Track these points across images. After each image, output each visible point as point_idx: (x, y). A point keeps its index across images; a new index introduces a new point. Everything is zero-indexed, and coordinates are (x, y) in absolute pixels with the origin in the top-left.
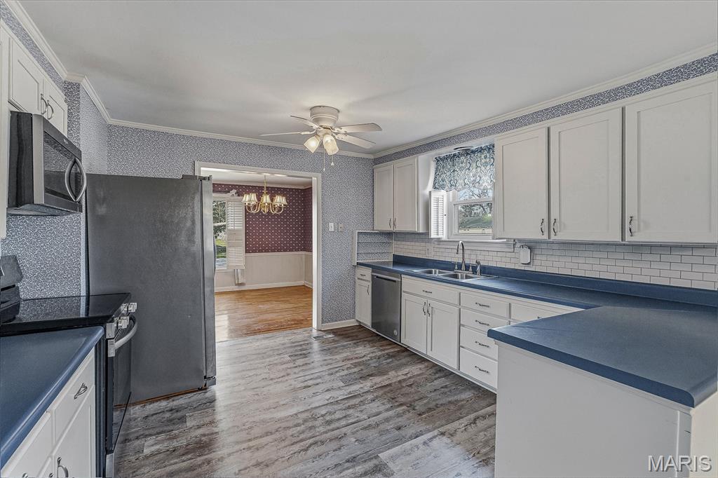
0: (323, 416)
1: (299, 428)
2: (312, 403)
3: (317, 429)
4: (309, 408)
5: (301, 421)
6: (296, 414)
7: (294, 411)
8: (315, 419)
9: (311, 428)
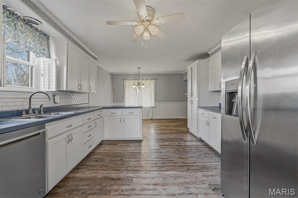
0: (156, 167)
1: (168, 165)
2: (157, 174)
3: (161, 162)
4: (160, 172)
5: (166, 167)
6: (167, 171)
7: (168, 173)
8: (160, 166)
9: (164, 164)
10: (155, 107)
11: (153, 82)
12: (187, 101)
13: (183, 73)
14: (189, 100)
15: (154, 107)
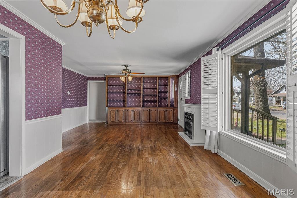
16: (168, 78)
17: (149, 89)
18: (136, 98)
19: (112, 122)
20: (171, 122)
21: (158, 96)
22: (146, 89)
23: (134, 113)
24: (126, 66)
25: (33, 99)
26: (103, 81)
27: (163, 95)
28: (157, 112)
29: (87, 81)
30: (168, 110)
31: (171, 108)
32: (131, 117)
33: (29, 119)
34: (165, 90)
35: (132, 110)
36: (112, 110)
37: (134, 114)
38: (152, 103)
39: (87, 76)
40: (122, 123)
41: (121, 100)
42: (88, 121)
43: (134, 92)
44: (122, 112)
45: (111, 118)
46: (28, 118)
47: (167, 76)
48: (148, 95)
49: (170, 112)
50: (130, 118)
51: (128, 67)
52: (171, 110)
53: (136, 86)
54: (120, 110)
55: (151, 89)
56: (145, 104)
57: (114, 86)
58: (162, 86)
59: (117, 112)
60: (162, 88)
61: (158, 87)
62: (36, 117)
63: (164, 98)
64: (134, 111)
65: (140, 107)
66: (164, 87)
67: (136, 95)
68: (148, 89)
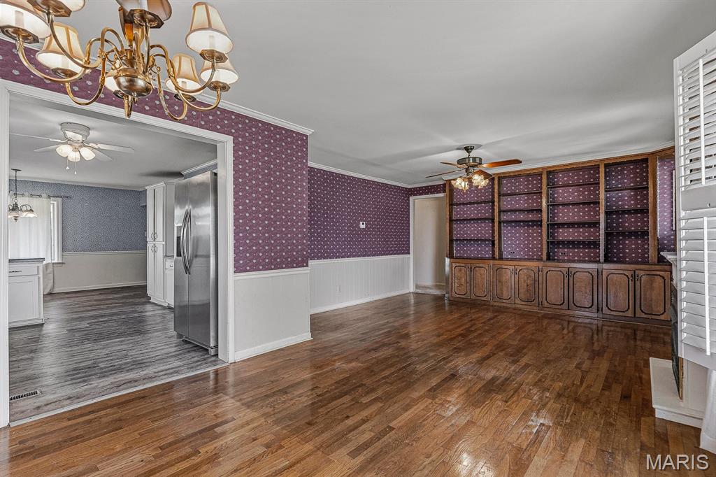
10: (63, 263)
11: (55, 203)
12: (145, 248)
13: (141, 190)
14: (149, 246)
15: (60, 263)
16: (646, 161)
17: (574, 204)
18: (528, 233)
19: (458, 296)
20: (662, 317)
21: (602, 225)
22: (563, 205)
23: (517, 276)
24: (468, 149)
25: (249, 238)
26: (441, 195)
27: (630, 223)
28: (595, 278)
29: (409, 198)
30: (642, 273)
31: (658, 267)
32: (508, 287)
33: (241, 271)
34: (636, 204)
35: (511, 268)
36: (458, 264)
37: (517, 280)
38: (585, 248)
39: (409, 187)
40: (483, 302)
41: (485, 240)
42: (412, 289)
43: (522, 217)
44: (482, 272)
45: (456, 285)
46: (238, 269)
47: (642, 155)
48: (571, 225)
49: (652, 282)
50: (505, 288)
51: (473, 151)
52: (662, 273)
53: (528, 199)
54: (478, 265)
55: (580, 204)
56: (558, 252)
57: (467, 204)
58: (626, 192)
59: (471, 271)
60: (625, 199)
61: (602, 196)
62: (255, 268)
63: (631, 234)
64: (516, 270)
65: (540, 259)
66: (636, 195)
67: (528, 226)
68: (568, 204)
